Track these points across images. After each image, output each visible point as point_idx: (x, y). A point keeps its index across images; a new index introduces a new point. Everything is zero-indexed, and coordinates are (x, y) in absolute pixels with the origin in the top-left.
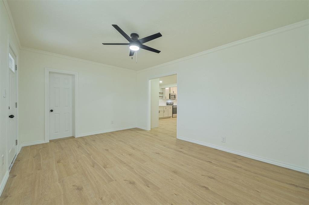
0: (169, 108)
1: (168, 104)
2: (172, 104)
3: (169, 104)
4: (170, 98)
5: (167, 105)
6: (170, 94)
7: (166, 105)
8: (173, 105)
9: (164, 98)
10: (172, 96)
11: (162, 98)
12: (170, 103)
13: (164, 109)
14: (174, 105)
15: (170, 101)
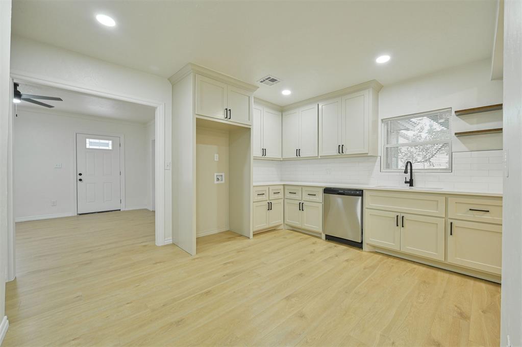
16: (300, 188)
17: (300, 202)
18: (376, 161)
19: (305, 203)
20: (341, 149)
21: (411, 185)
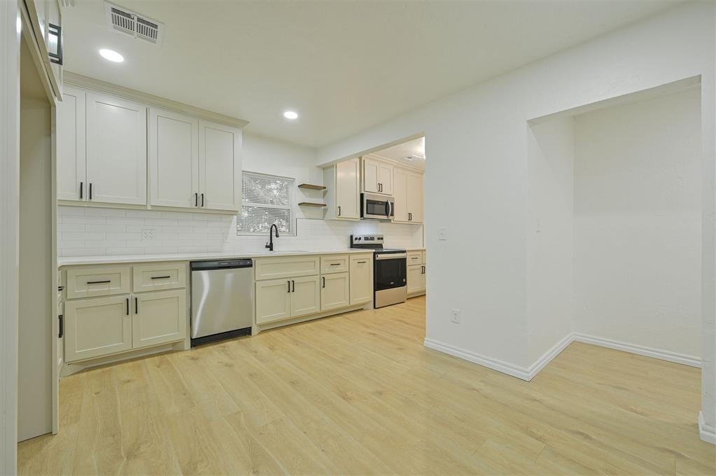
0: (354, 264)
1: (355, 242)
2: (376, 242)
3: (363, 242)
4: (362, 215)
5: (352, 246)
6: (362, 195)
7: (343, 247)
8: (380, 246)
9: (332, 213)
10: (375, 208)
11: (325, 211)
12: (366, 239)
13: (326, 269)
14: (387, 245)
15: (365, 230)
16: (128, 269)
17: (127, 297)
18: (231, 221)
19: (141, 297)
20: (199, 200)
21: (271, 249)
